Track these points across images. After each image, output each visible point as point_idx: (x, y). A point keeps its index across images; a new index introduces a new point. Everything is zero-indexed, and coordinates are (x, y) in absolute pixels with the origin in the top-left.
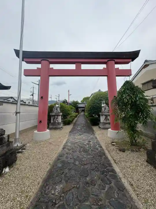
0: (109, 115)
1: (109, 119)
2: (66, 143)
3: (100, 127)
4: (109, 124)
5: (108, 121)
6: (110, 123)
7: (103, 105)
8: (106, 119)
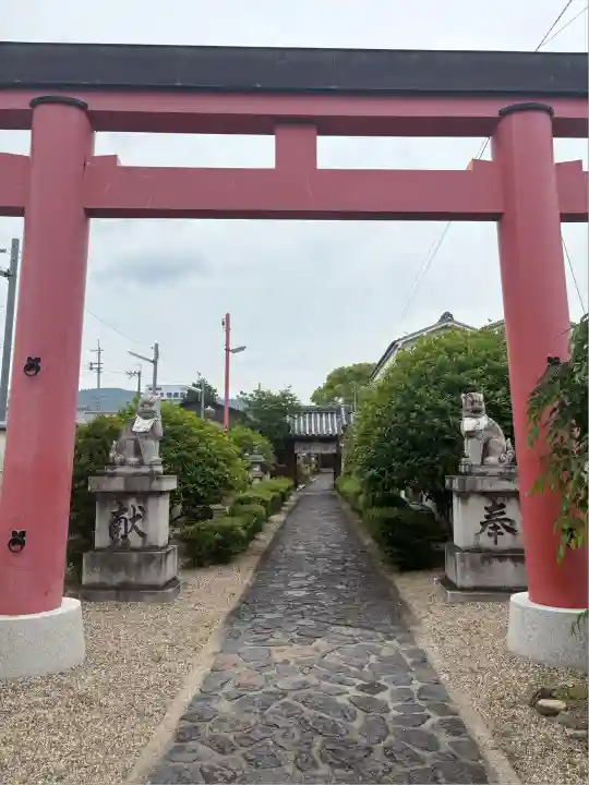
0: (515, 494)
1: (518, 527)
2: (205, 695)
3: (448, 584)
4: (516, 556)
5: (506, 541)
6: (522, 551)
7: (468, 424)
8: (494, 519)
